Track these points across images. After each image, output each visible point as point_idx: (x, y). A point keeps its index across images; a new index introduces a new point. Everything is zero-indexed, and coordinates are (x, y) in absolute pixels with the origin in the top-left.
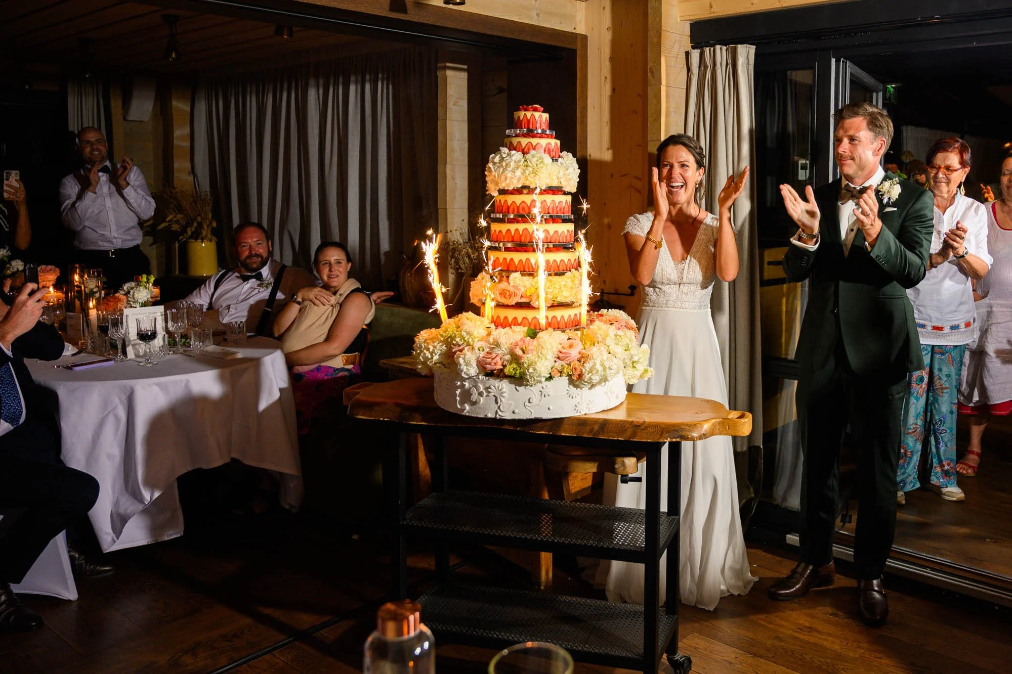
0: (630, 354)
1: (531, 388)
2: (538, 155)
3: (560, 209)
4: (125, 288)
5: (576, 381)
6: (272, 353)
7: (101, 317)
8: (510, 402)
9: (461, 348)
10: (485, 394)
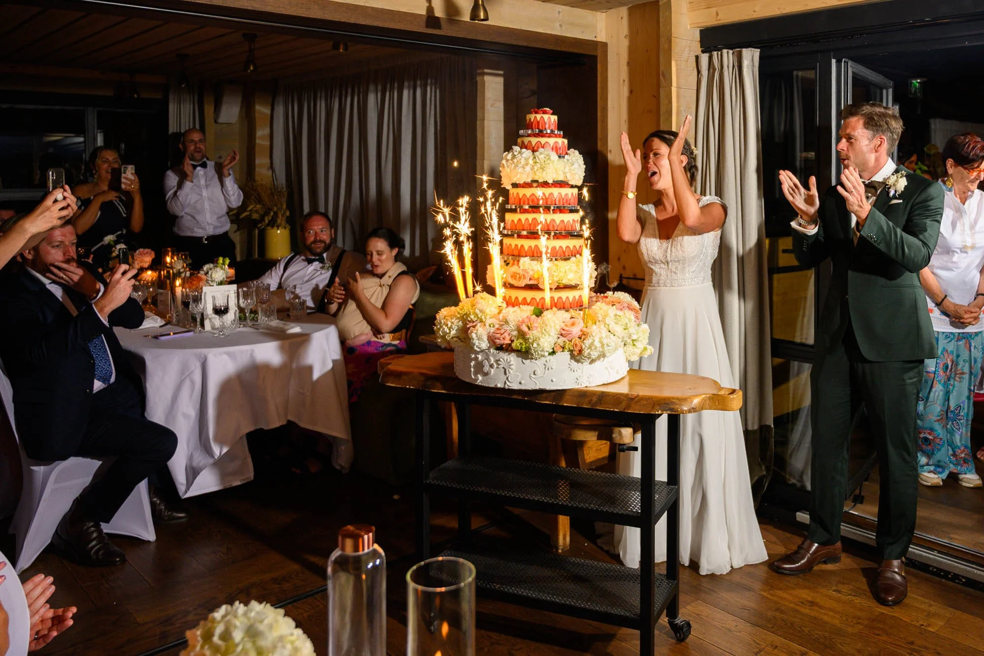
0: (629, 332)
1: (536, 362)
2: (546, 153)
3: (567, 200)
4: (205, 269)
5: (577, 356)
6: (326, 328)
7: (185, 294)
8: (517, 374)
9: (474, 324)
10: (495, 366)
